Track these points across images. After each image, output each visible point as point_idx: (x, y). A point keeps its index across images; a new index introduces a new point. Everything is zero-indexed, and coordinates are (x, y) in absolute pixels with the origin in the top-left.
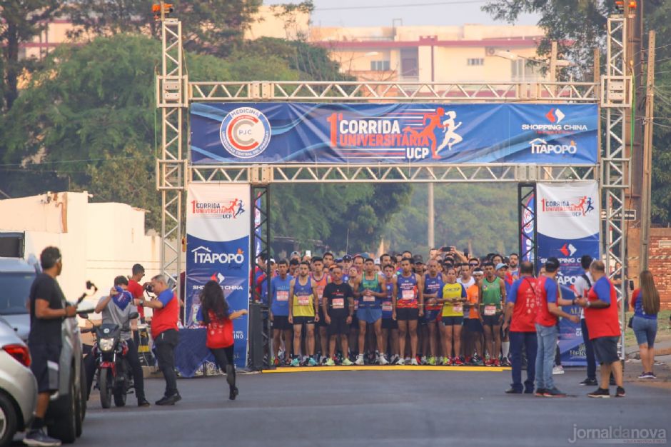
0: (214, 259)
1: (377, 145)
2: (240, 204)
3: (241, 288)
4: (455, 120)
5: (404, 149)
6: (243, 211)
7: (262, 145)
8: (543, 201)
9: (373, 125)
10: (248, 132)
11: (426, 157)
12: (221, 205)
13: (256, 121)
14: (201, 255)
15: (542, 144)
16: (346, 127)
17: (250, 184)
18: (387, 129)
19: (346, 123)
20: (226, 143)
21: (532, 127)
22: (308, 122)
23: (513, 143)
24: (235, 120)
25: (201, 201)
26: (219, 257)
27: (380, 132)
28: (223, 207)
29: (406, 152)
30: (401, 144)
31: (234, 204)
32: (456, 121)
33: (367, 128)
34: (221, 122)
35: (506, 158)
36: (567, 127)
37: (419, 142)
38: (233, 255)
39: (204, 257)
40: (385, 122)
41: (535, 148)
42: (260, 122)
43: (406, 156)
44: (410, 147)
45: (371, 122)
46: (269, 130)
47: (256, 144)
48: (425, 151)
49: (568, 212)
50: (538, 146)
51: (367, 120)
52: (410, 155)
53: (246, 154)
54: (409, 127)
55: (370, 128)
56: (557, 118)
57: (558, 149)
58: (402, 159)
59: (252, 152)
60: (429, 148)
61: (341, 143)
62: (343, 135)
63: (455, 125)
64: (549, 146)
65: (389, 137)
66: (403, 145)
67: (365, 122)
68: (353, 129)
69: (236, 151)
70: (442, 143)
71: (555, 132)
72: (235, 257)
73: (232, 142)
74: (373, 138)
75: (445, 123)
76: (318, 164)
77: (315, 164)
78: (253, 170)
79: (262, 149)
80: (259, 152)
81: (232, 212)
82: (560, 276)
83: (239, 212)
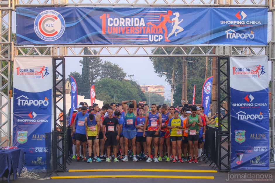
0: (30, 103)
1: (131, 33)
2: (46, 70)
3: (47, 121)
4: (178, 18)
5: (147, 36)
6: (48, 74)
7: (60, 33)
8: (234, 68)
9: (128, 21)
10: (52, 25)
11: (161, 41)
12: (34, 70)
13: (56, 18)
14: (23, 101)
15: (233, 33)
16: (111, 22)
17: (52, 57)
18: (137, 23)
19: (112, 19)
20: (38, 32)
21: (227, 22)
22: (88, 19)
23: (215, 32)
24: (43, 18)
25: (22, 67)
26: (33, 102)
27: (132, 25)
28: (36, 71)
29: (148, 37)
30: (145, 32)
31: (43, 69)
32: (180, 19)
33: (125, 23)
34: (35, 19)
35: (211, 42)
36: (248, 23)
37: (157, 31)
38: (42, 101)
39: (24, 102)
40: (136, 19)
41: (229, 35)
42: (59, 19)
43: (149, 40)
44: (151, 35)
45: (127, 19)
46: (64, 24)
47: (56, 32)
48: (161, 37)
49: (249, 74)
50: (230, 34)
51: (125, 18)
52: (151, 39)
53: (50, 39)
54: (151, 22)
55: (127, 23)
56: (242, 17)
57: (243, 36)
58: (146, 42)
59: (54, 37)
60: (163, 35)
61: (109, 32)
62: (110, 27)
63: (179, 21)
64: (237, 34)
65: (138, 28)
66: (147, 33)
67: (123, 19)
68: (116, 23)
69: (44, 37)
70: (171, 32)
71: (241, 25)
73: (42, 31)
74: (128, 29)
75: (173, 20)
76: (94, 45)
77: (92, 45)
78: (54, 48)
79: (60, 36)
80: (58, 38)
81: (42, 74)
82: (244, 114)
83: (45, 74)
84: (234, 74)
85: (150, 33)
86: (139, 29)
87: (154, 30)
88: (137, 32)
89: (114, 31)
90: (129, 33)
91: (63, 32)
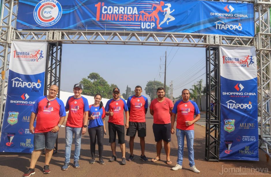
1: (124, 20)
2: (41, 54)
4: (170, 8)
5: (140, 23)
6: (43, 57)
7: (56, 19)
8: (223, 57)
10: (49, 12)
12: (30, 54)
13: (54, 6)
14: (17, 82)
15: (222, 24)
17: (47, 41)
19: (106, 7)
20: (36, 18)
24: (43, 6)
26: (27, 84)
28: (31, 54)
29: (141, 25)
31: (38, 53)
33: (118, 11)
37: (149, 19)
38: (35, 83)
39: (18, 84)
40: (129, 8)
41: (218, 26)
42: (57, 7)
43: (141, 27)
44: (144, 22)
46: (61, 11)
48: (153, 25)
49: (238, 64)
50: (220, 25)
52: (144, 27)
53: (47, 24)
54: (143, 11)
55: (120, 11)
57: (232, 27)
58: (139, 29)
59: (50, 23)
60: (155, 23)
61: (103, 19)
62: (104, 14)
63: (171, 11)
64: (226, 25)
66: (139, 20)
68: (110, 11)
69: (41, 22)
71: (230, 18)
72: (36, 85)
73: (40, 17)
75: (165, 10)
76: (87, 30)
77: (86, 30)
78: (49, 33)
79: (56, 21)
80: (54, 23)
81: (36, 58)
82: (234, 103)
83: (40, 58)
84: (224, 63)
85: (142, 20)
86: (132, 17)
87: (147, 18)
88: (130, 19)
89: (107, 18)
90: (122, 20)
91: (59, 18)
